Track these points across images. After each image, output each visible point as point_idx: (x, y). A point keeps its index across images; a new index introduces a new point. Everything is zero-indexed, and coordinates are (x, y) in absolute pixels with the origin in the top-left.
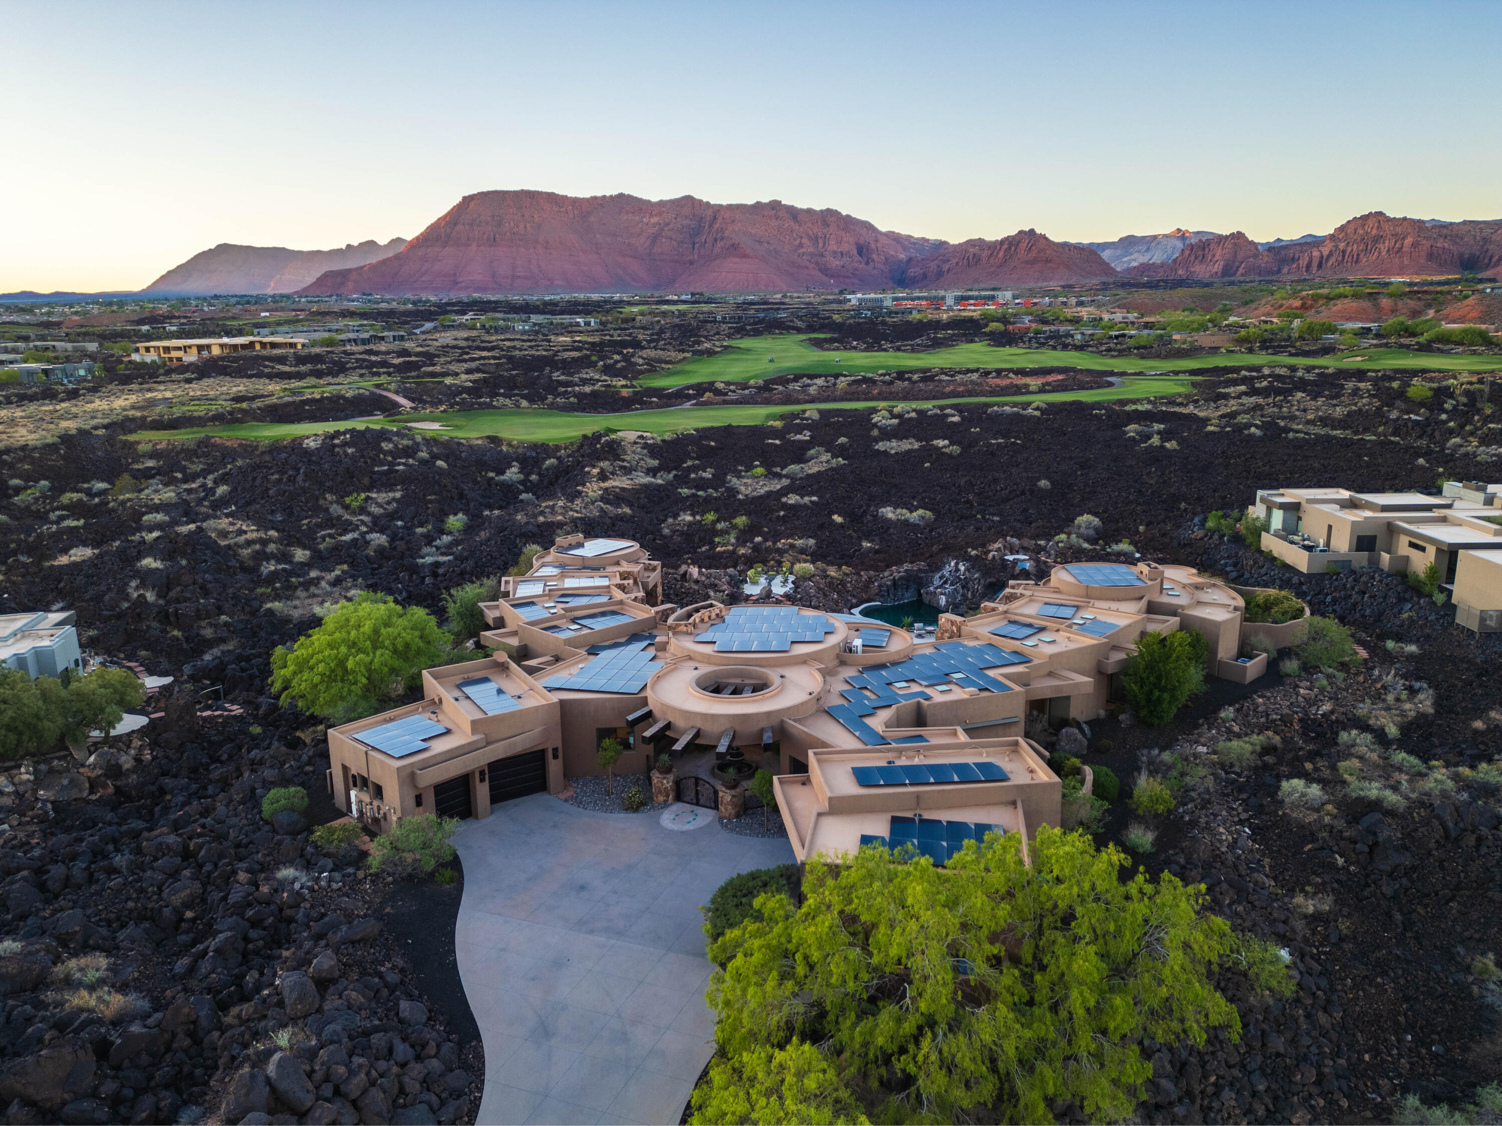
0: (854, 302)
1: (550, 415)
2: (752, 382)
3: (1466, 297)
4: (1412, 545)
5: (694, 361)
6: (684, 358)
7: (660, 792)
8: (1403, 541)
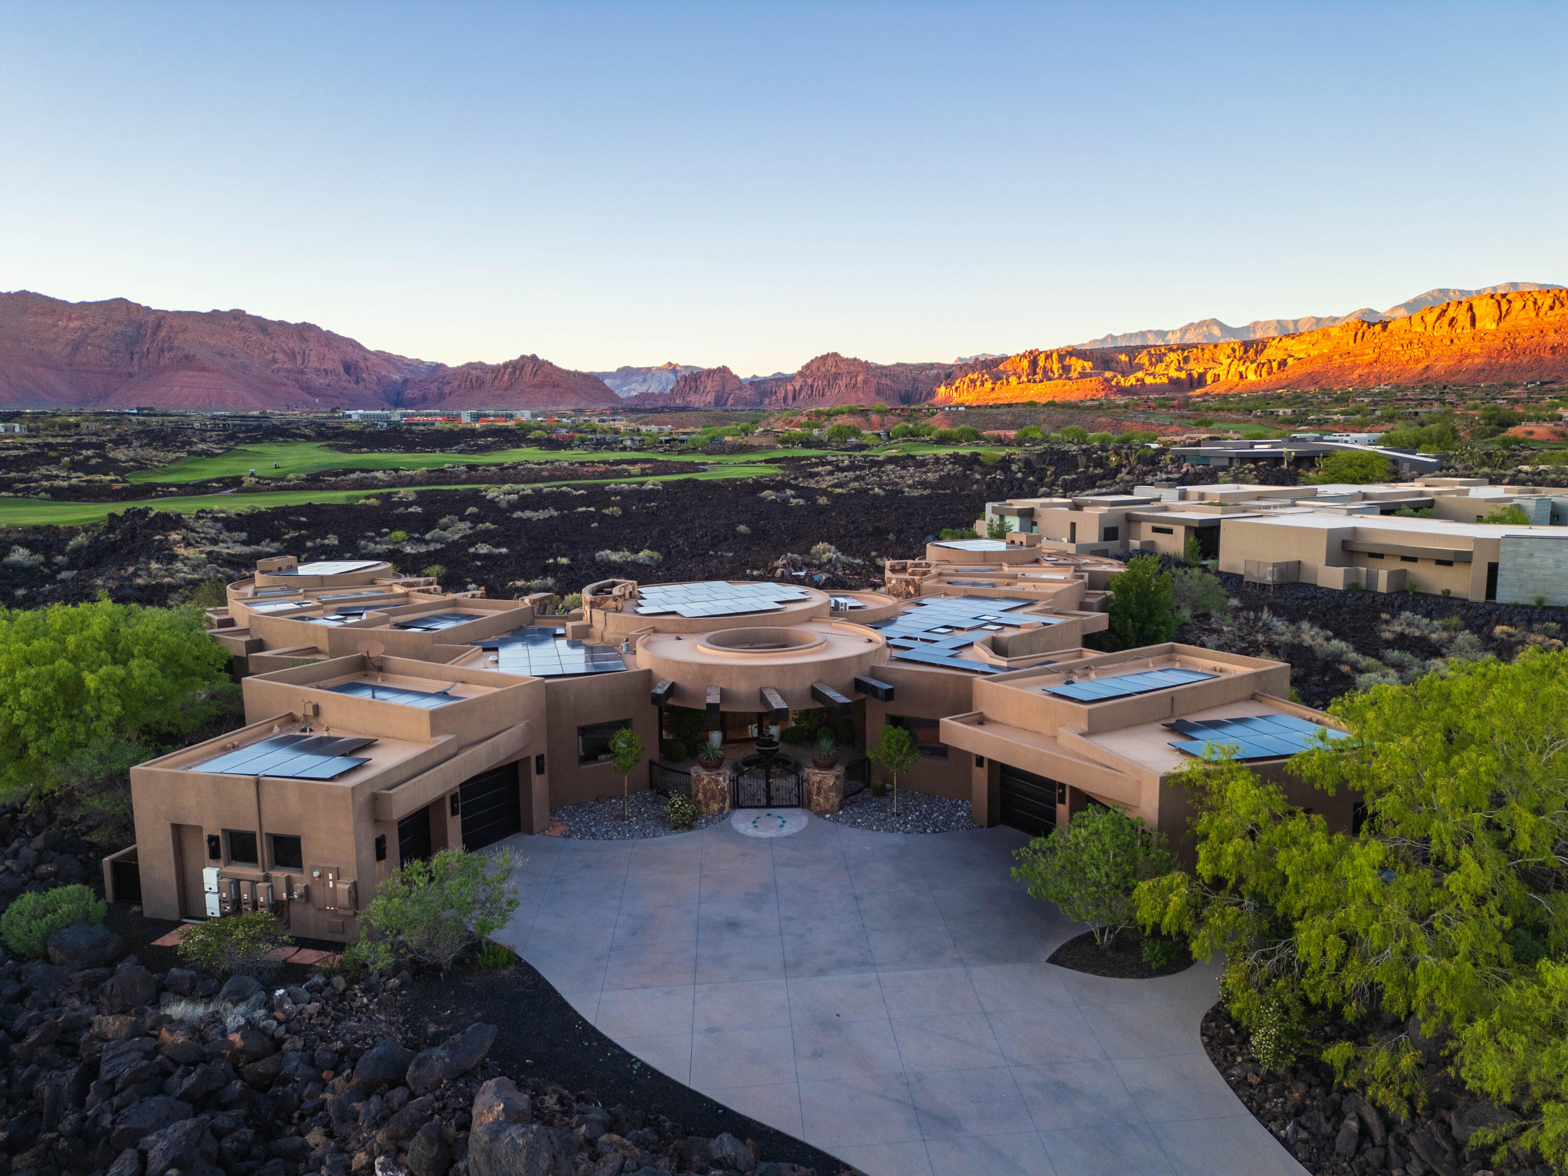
2: (291, 476)
4: (1156, 530)
5: (192, 462)
6: (178, 458)
7: (713, 798)
8: (1146, 528)
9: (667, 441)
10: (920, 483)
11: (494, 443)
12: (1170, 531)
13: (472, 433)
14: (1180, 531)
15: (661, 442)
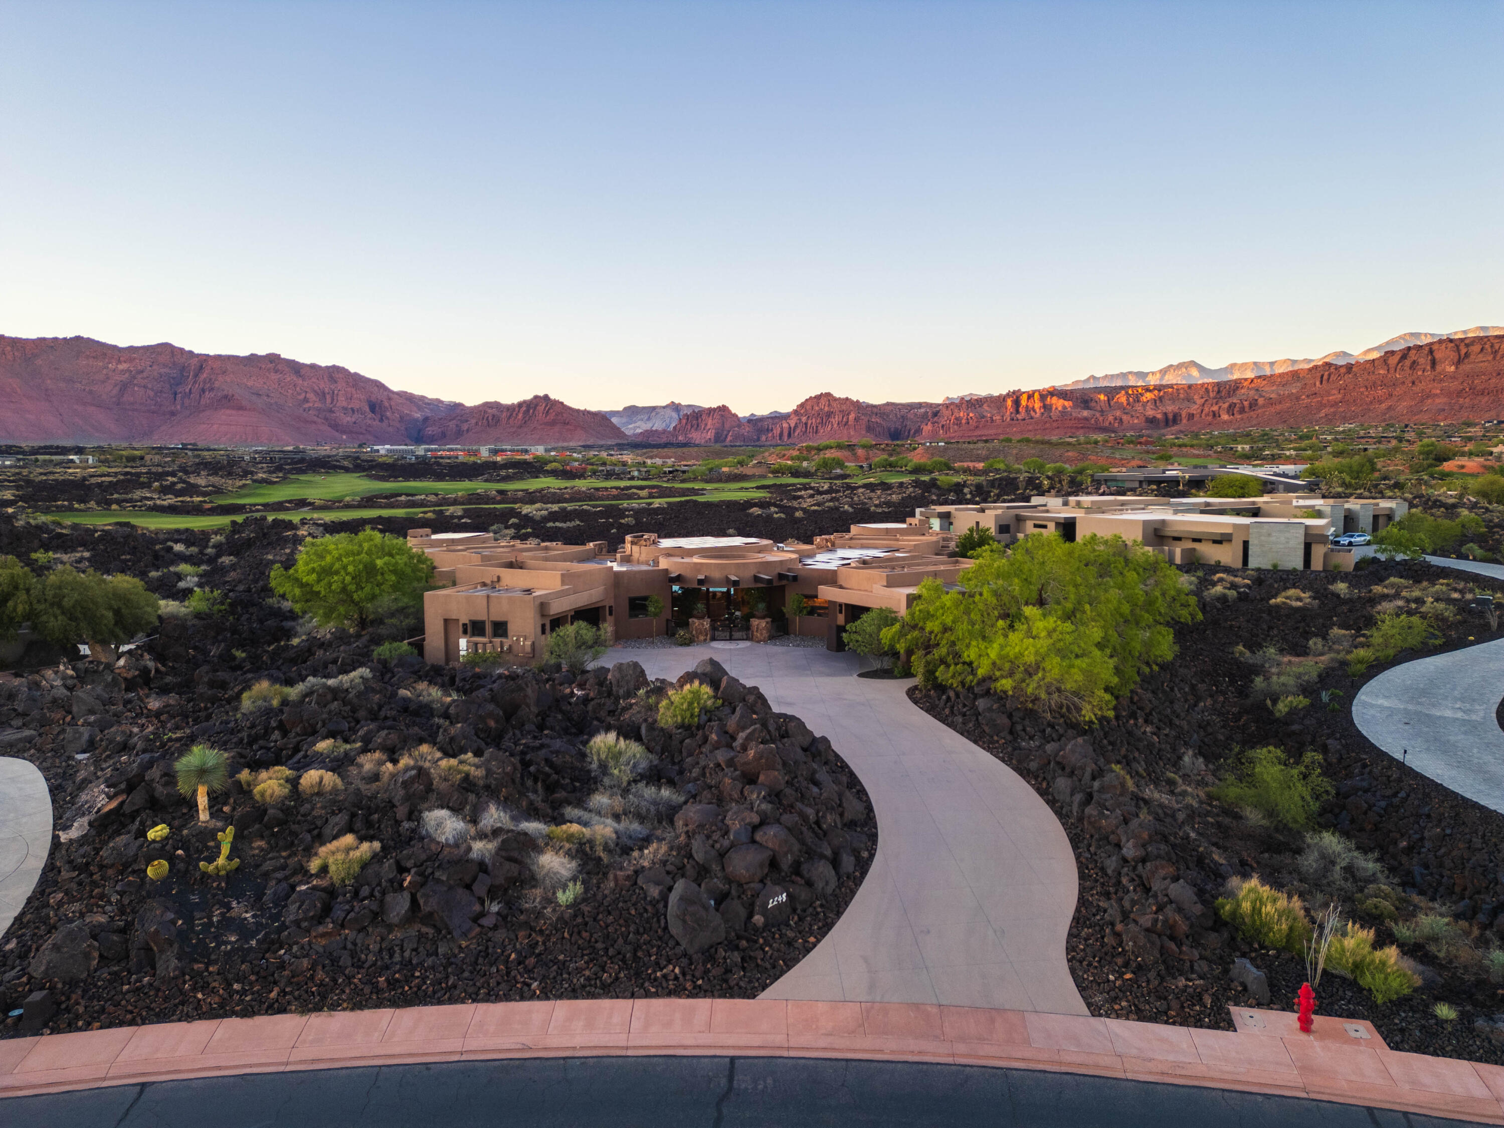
0: (382, 452)
1: (156, 517)
3: (915, 449)
4: (1036, 526)
5: (257, 488)
6: (244, 485)
7: (701, 633)
8: (1029, 525)
9: (670, 472)
10: (885, 503)
11: (514, 474)
12: (1045, 527)
13: (494, 466)
14: (1051, 526)
15: (665, 473)
